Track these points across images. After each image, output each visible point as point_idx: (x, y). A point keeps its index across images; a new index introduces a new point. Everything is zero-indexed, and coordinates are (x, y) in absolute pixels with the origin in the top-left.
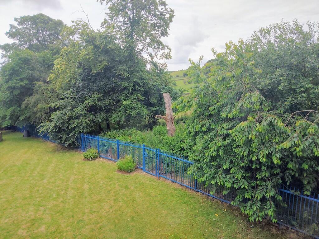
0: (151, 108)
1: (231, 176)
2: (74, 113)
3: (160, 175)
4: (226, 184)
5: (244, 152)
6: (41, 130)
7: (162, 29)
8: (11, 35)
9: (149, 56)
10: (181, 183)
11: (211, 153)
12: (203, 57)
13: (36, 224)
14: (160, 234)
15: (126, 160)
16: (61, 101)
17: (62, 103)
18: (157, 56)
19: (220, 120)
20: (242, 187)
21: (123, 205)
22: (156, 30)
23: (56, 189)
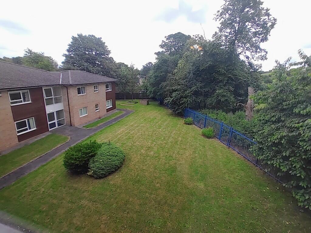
0: (238, 97)
1: (290, 163)
2: (184, 94)
3: (230, 146)
4: (281, 168)
5: (308, 146)
6: (165, 101)
7: (263, 36)
8: (162, 46)
9: (246, 58)
10: (244, 156)
11: (274, 139)
12: (291, 59)
13: (150, 150)
14: (216, 183)
15: (209, 130)
16: (179, 86)
17: (179, 87)
18: (254, 58)
19: (293, 114)
20: (298, 175)
21: (198, 156)
22: (257, 37)
23: (165, 135)
